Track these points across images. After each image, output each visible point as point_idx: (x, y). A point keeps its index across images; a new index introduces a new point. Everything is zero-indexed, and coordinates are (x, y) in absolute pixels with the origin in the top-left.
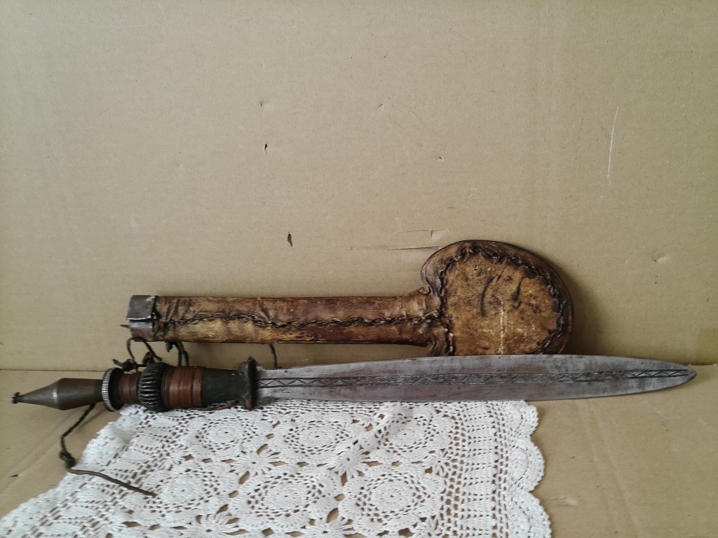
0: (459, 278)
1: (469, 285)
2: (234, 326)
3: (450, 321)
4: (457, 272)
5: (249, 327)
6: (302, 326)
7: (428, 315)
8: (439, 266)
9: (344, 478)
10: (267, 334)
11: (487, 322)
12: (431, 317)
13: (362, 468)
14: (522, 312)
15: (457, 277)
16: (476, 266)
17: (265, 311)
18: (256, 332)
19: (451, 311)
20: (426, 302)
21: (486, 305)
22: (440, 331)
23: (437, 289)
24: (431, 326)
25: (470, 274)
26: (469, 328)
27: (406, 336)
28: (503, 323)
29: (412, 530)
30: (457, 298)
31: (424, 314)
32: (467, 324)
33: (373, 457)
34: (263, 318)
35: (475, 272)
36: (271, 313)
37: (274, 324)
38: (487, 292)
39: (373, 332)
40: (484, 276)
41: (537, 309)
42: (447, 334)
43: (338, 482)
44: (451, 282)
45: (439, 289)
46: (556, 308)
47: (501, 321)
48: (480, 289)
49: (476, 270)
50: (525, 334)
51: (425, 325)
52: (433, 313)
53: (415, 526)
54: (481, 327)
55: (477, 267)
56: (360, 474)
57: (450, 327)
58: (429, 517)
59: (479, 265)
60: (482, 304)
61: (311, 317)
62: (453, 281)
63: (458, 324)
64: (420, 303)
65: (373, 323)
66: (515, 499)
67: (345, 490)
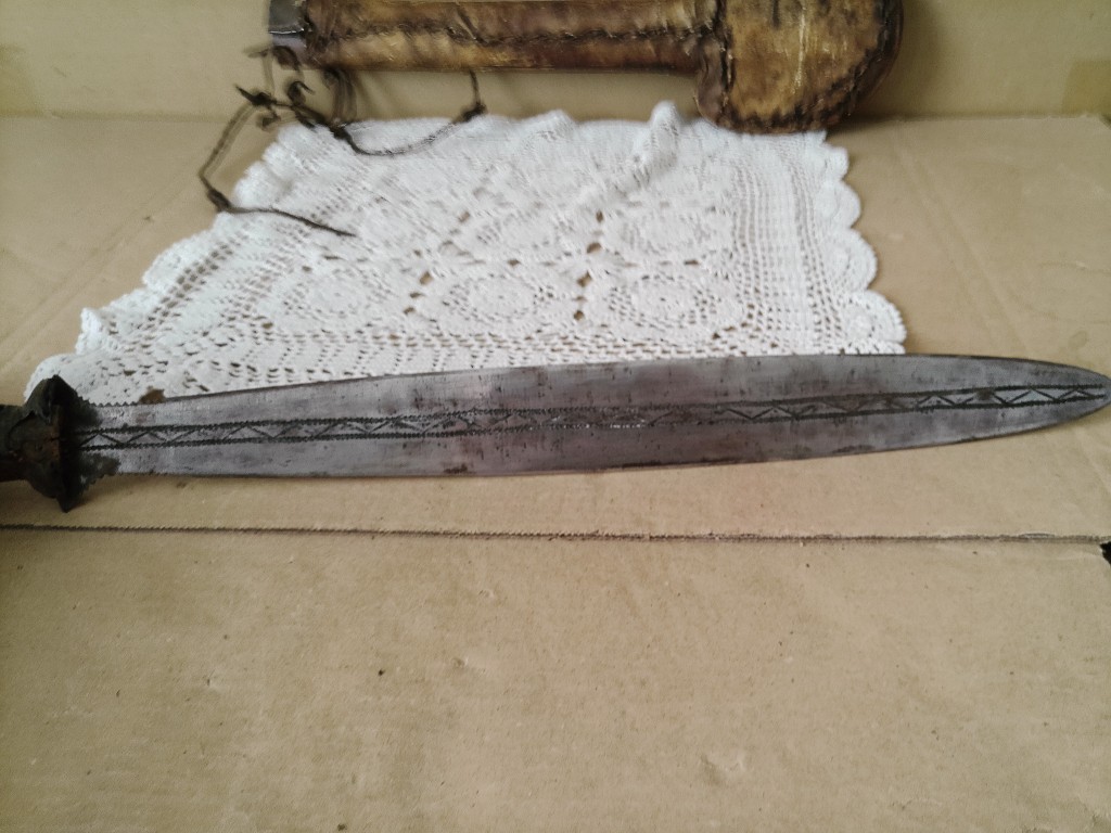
2: (422, 42)
3: (730, 36)
5: (444, 43)
6: (520, 43)
7: (698, 26)
9: (600, 217)
10: (470, 53)
11: (782, 37)
12: (704, 30)
13: (623, 209)
14: (831, 23)
17: (467, 21)
18: (455, 51)
19: (731, 20)
21: (781, 11)
22: (714, 48)
24: (701, 42)
26: (755, 47)
27: (666, 57)
28: (804, 38)
29: (700, 260)
31: (694, 25)
32: (753, 39)
33: (632, 198)
34: (464, 31)
36: (475, 23)
37: (480, 40)
39: (619, 51)
41: (852, 17)
42: (723, 56)
43: (593, 220)
46: (879, 15)
47: (801, 37)
50: (833, 57)
51: (693, 42)
52: (705, 23)
53: (704, 257)
54: (773, 46)
56: (619, 213)
57: (728, 43)
58: (719, 250)
60: (776, 10)
61: (531, 28)
63: (740, 38)
64: (687, 10)
65: (620, 37)
66: (829, 234)
67: (604, 227)
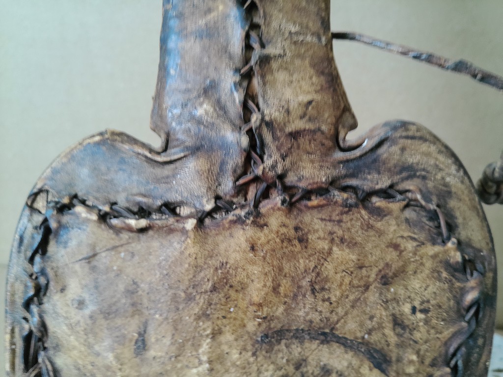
0: (391, 256)
1: (367, 287)
3: (240, 221)
4: (410, 246)
7: (268, 137)
8: (430, 184)
11: (235, 355)
15: (396, 247)
16: (425, 311)
19: (277, 221)
20: (313, 132)
21: (296, 350)
23: (353, 176)
25: (401, 291)
26: (214, 289)
30: (324, 245)
31: (270, 125)
35: (407, 309)
38: (338, 350)
40: (393, 339)
44: (379, 225)
45: (354, 182)
48: (350, 327)
49: (414, 310)
52: (276, 156)
54: (216, 334)
55: (420, 316)
59: (427, 322)
60: (299, 335)
62: (380, 233)
64: (308, 108)
